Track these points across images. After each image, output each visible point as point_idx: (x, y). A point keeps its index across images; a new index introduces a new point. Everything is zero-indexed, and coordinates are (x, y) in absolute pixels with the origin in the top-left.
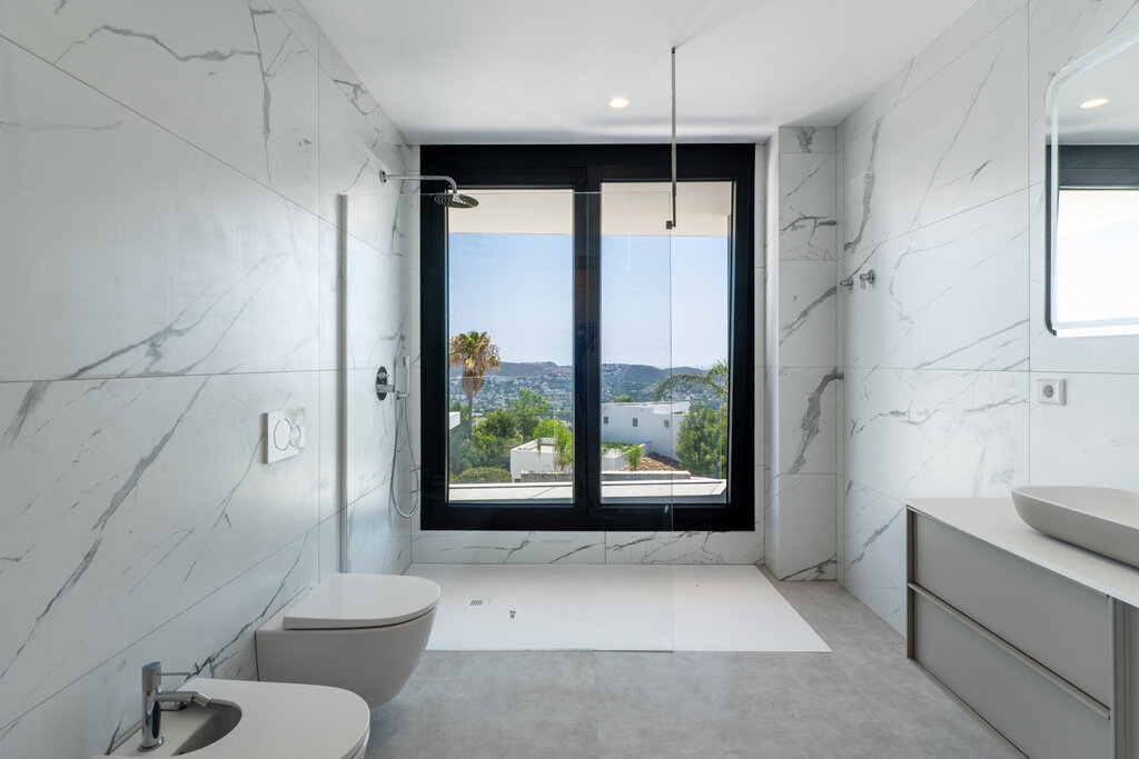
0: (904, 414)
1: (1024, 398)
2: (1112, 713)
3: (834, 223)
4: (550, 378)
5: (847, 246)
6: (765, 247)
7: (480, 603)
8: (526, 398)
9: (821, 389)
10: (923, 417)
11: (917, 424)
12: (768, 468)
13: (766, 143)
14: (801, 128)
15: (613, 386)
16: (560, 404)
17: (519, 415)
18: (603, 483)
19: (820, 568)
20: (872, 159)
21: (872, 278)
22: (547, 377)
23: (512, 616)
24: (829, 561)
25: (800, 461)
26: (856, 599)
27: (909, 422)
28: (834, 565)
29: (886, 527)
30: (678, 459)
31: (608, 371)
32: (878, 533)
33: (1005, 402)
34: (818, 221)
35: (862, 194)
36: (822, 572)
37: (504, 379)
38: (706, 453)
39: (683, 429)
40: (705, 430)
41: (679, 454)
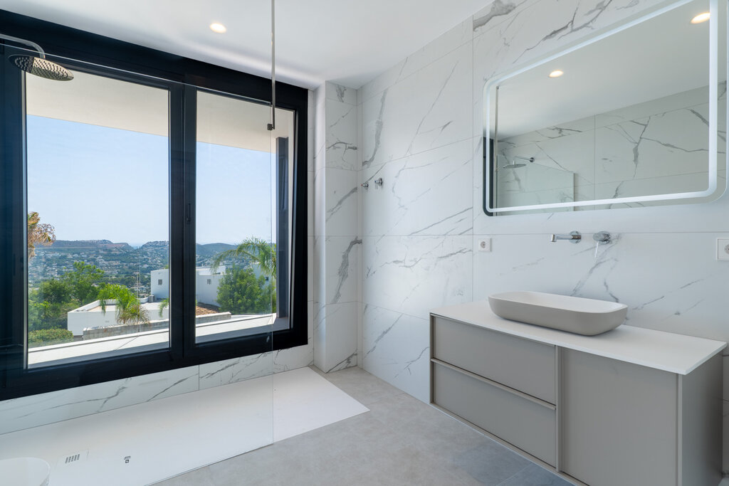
0: (401, 262)
1: (469, 249)
2: (557, 407)
3: (356, 149)
4: (105, 253)
5: (364, 163)
6: (314, 158)
7: (77, 457)
8: (80, 268)
9: (349, 250)
10: (414, 263)
11: (409, 267)
12: (317, 302)
13: (316, 91)
14: (338, 85)
15: (163, 257)
16: (115, 272)
17: (74, 283)
18: (197, 325)
19: (348, 360)
20: (381, 112)
21: (381, 182)
22: (101, 252)
23: (127, 461)
24: (353, 355)
25: (338, 295)
26: (370, 374)
27: (405, 266)
28: (355, 357)
29: (390, 328)
30: (218, 305)
31: (159, 246)
32: (385, 333)
33: (460, 252)
34: (348, 146)
35: (375, 133)
36: (349, 362)
37: (57, 254)
38: (238, 299)
39: (222, 284)
40: (238, 284)
41: (219, 302)
